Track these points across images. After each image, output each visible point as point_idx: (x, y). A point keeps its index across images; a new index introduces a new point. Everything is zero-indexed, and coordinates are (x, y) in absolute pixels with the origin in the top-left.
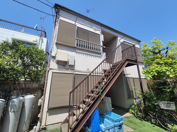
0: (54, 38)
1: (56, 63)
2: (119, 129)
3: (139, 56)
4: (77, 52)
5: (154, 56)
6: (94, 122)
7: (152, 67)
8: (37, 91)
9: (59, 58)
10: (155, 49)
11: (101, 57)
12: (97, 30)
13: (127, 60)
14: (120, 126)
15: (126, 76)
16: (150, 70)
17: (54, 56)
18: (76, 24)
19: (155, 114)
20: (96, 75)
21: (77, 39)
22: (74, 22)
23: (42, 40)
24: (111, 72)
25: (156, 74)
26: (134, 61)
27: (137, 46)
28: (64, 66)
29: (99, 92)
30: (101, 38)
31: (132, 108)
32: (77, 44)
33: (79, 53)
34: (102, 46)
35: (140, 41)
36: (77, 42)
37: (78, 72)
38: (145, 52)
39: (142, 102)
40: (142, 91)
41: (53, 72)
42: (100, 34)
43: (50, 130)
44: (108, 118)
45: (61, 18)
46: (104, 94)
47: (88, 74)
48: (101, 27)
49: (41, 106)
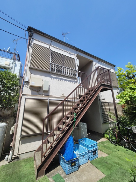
0: (28, 62)
1: (29, 88)
2: (94, 155)
3: (114, 80)
4: (52, 77)
5: (129, 81)
6: (68, 148)
7: (125, 92)
8: (10, 118)
9: (32, 83)
10: (129, 73)
11: (76, 82)
12: (73, 54)
13: (102, 85)
14: (95, 152)
15: (102, 101)
16: (123, 95)
17: (27, 82)
18: (51, 48)
19: (129, 139)
20: (70, 101)
21: (52, 64)
22: (49, 46)
23: (15, 64)
24: (85, 97)
25: (129, 99)
26: (109, 86)
27: (112, 71)
28: (38, 91)
29: (73, 118)
30: (76, 63)
31: (107, 133)
32: (52, 69)
33: (54, 78)
34: (77, 71)
35: (115, 66)
36: (52, 66)
37: (53, 97)
38: (120, 76)
39: (117, 126)
40: (117, 116)
41: (26, 99)
42: (75, 58)
43: (23, 159)
44: (83, 145)
45: (35, 42)
46: (79, 120)
47: (63, 99)
48: (76, 51)
49: (13, 134)
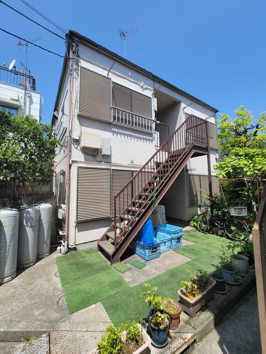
1: (81, 151)
2: (177, 242)
3: (212, 138)
4: (114, 132)
5: (236, 139)
6: (146, 233)
7: (228, 160)
10: (239, 125)
11: (152, 141)
12: (147, 89)
13: (195, 147)
14: (179, 239)
15: (190, 172)
17: (76, 140)
18: (111, 76)
21: (114, 108)
22: (107, 72)
23: (30, 97)
24: (169, 167)
25: (231, 171)
26: (204, 148)
27: (212, 120)
28: (94, 156)
29: (152, 197)
30: (153, 105)
31: (194, 220)
32: (114, 117)
33: (117, 133)
34: (154, 121)
35: (216, 111)
36: (114, 112)
37: (117, 166)
38: (223, 130)
39: (209, 209)
40: (211, 195)
41: (79, 168)
42: (151, 96)
43: (82, 250)
44: (164, 231)
46: (159, 199)
47: (139, 170)
